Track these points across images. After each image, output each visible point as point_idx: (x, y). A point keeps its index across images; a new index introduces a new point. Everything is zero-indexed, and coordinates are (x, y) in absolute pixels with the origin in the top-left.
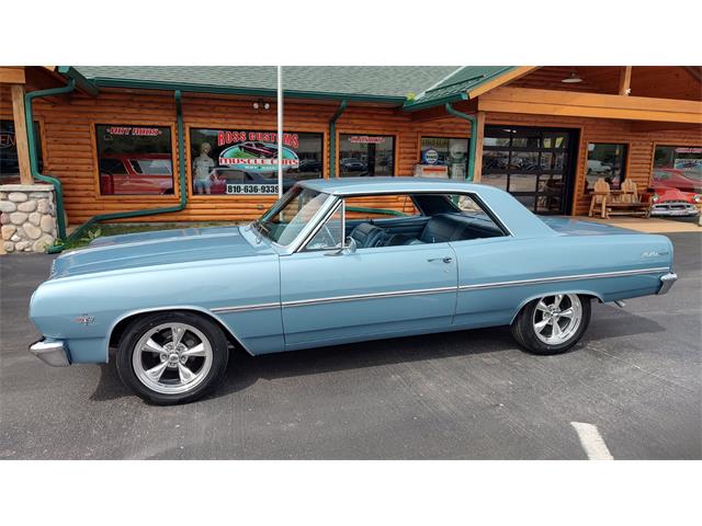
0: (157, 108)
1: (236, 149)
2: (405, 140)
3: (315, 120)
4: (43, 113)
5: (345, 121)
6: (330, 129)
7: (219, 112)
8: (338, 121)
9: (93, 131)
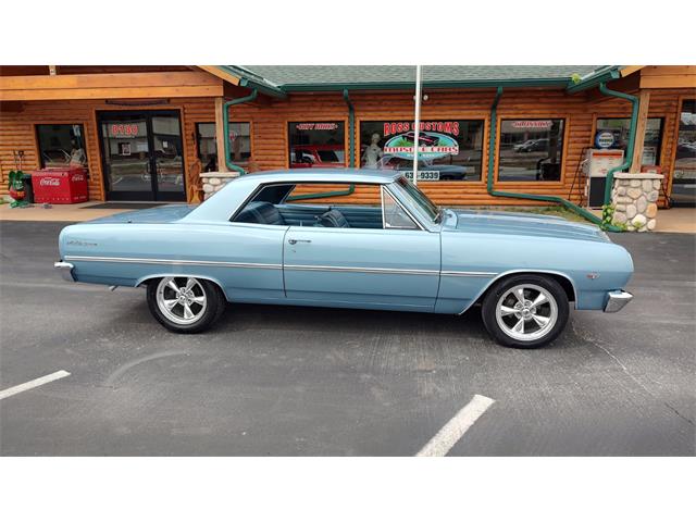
0: (334, 106)
1: (400, 138)
2: (576, 123)
3: (476, 106)
4: (254, 115)
5: (509, 106)
6: (491, 115)
7: (386, 105)
8: (499, 106)
9: (286, 128)
